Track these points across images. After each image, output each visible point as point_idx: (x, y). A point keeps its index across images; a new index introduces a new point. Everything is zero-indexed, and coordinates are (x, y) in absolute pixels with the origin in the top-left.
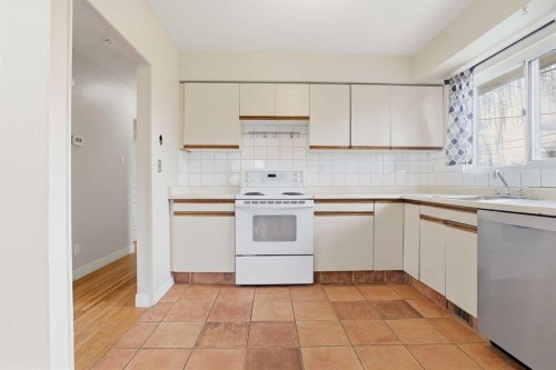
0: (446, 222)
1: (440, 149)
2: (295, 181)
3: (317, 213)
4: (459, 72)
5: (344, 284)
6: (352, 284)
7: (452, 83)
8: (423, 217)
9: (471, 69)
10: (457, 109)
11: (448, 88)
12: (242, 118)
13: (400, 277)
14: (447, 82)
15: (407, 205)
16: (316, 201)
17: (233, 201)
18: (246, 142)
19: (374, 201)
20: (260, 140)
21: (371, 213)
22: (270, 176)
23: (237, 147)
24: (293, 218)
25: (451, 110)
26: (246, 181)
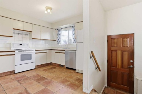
0: (60, 53)
1: (55, 40)
2: (27, 46)
3: (36, 53)
5: (41, 67)
6: (43, 67)
7: (59, 30)
8: (55, 52)
9: (61, 29)
10: (59, 34)
11: (57, 31)
12: (13, 29)
13: (51, 64)
14: (57, 29)
15: (52, 50)
16: (36, 50)
17: (15, 51)
18: (13, 35)
19: (47, 50)
20: (17, 35)
21: (46, 52)
22: (20, 45)
23: (12, 37)
25: (58, 34)
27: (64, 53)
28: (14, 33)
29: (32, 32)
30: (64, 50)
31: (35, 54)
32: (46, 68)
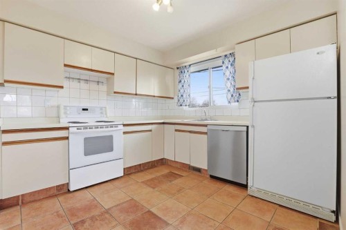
0: (190, 132)
1: (173, 98)
2: (102, 113)
3: (124, 133)
4: (184, 65)
5: (138, 172)
6: (142, 171)
7: (181, 69)
8: (176, 130)
9: (190, 65)
10: (183, 81)
11: (178, 71)
12: (65, 65)
13: (162, 162)
14: (178, 68)
15: (166, 125)
16: (124, 125)
17: (67, 128)
18: (65, 84)
19: (152, 124)
20: (75, 84)
21: (150, 131)
22: (83, 110)
23: (62, 87)
24: (111, 137)
25: (180, 81)
26: (65, 113)
27: (206, 133)
28: (69, 78)
29: (113, 74)
30: (206, 126)
31: (123, 136)
32: (153, 176)
